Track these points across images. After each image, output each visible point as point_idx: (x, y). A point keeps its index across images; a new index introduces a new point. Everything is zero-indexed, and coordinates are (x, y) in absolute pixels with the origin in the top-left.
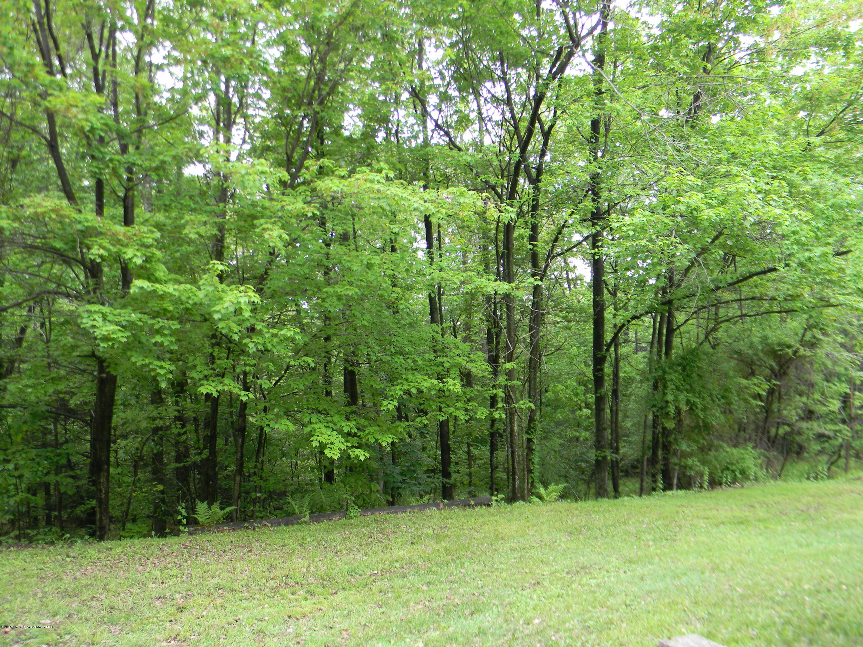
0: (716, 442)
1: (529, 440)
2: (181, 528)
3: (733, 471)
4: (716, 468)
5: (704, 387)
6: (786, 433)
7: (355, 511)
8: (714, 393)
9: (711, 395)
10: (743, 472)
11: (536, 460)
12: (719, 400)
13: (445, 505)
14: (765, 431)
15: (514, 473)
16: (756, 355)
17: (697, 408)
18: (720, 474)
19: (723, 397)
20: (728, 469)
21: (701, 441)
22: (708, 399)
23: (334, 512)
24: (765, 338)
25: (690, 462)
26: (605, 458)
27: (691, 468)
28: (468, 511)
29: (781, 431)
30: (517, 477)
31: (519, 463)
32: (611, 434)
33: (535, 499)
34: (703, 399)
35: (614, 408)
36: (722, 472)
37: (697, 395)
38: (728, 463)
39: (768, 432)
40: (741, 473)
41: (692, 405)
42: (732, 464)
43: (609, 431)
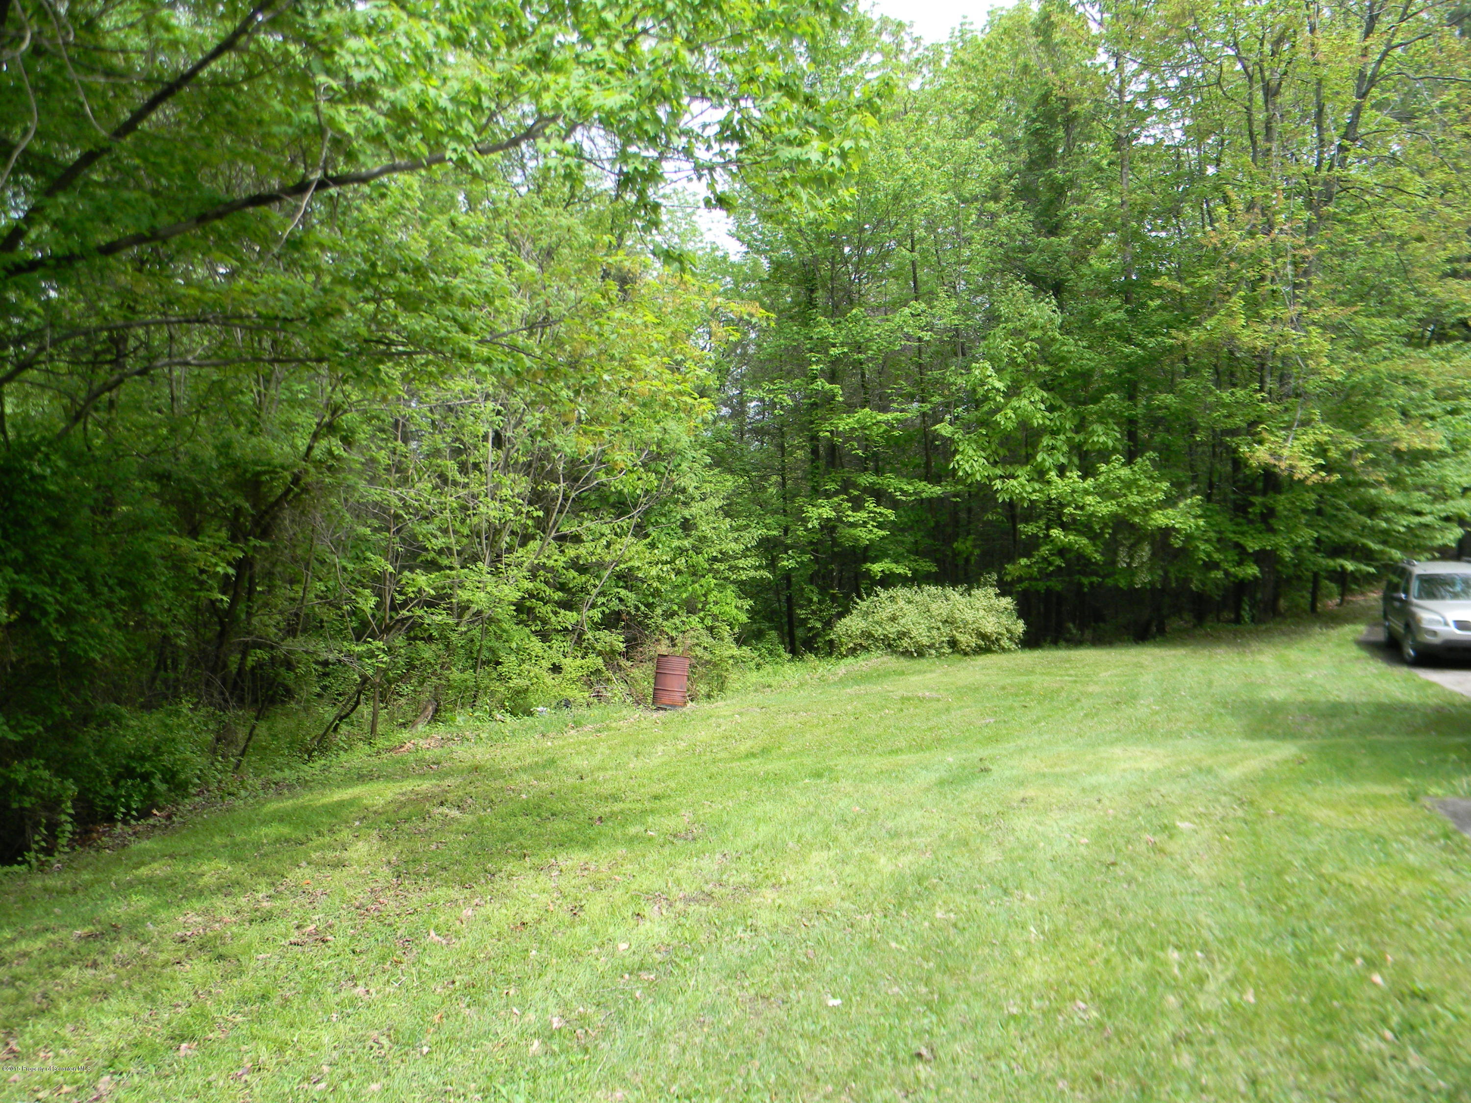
0: (99, 707)
3: (146, 777)
4: (99, 774)
5: (66, 557)
6: (260, 665)
8: (99, 571)
9: (88, 579)
10: (170, 777)
12: (112, 590)
14: (218, 665)
16: (207, 482)
17: (45, 613)
18: (110, 790)
19: (121, 583)
20: (130, 773)
21: (57, 710)
22: (79, 588)
24: (225, 448)
25: (20, 773)
27: (23, 790)
29: (250, 661)
34: (65, 587)
36: (115, 783)
37: (45, 576)
38: (131, 757)
39: (225, 666)
40: (164, 780)
41: (30, 605)
42: (143, 758)
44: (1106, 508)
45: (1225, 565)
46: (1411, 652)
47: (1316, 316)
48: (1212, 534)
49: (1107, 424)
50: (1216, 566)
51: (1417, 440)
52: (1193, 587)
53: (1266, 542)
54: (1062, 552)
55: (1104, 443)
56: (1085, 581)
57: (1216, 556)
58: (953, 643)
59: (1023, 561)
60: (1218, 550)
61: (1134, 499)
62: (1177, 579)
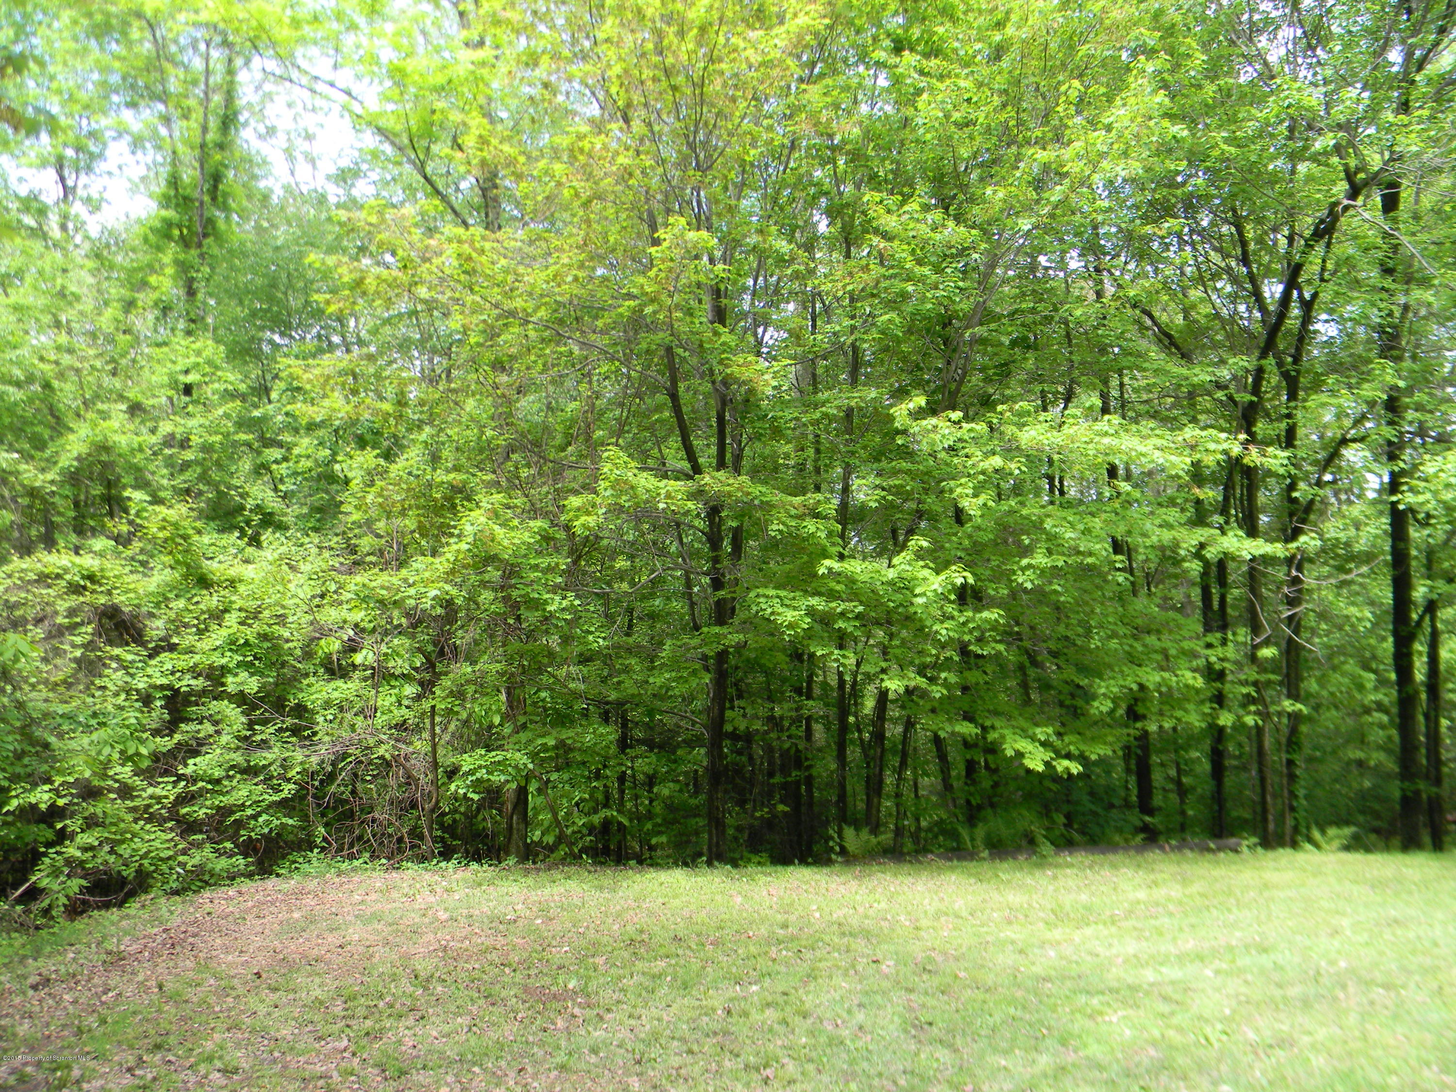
1: (1290, 763)
2: (833, 856)
7: (1047, 848)
11: (1301, 793)
13: (1172, 848)
15: (1265, 811)
23: (1018, 849)
26: (1417, 793)
28: (1209, 856)
30: (1270, 817)
31: (1274, 796)
32: (1428, 758)
33: (1308, 846)
35: (1432, 714)
43: (1423, 751)
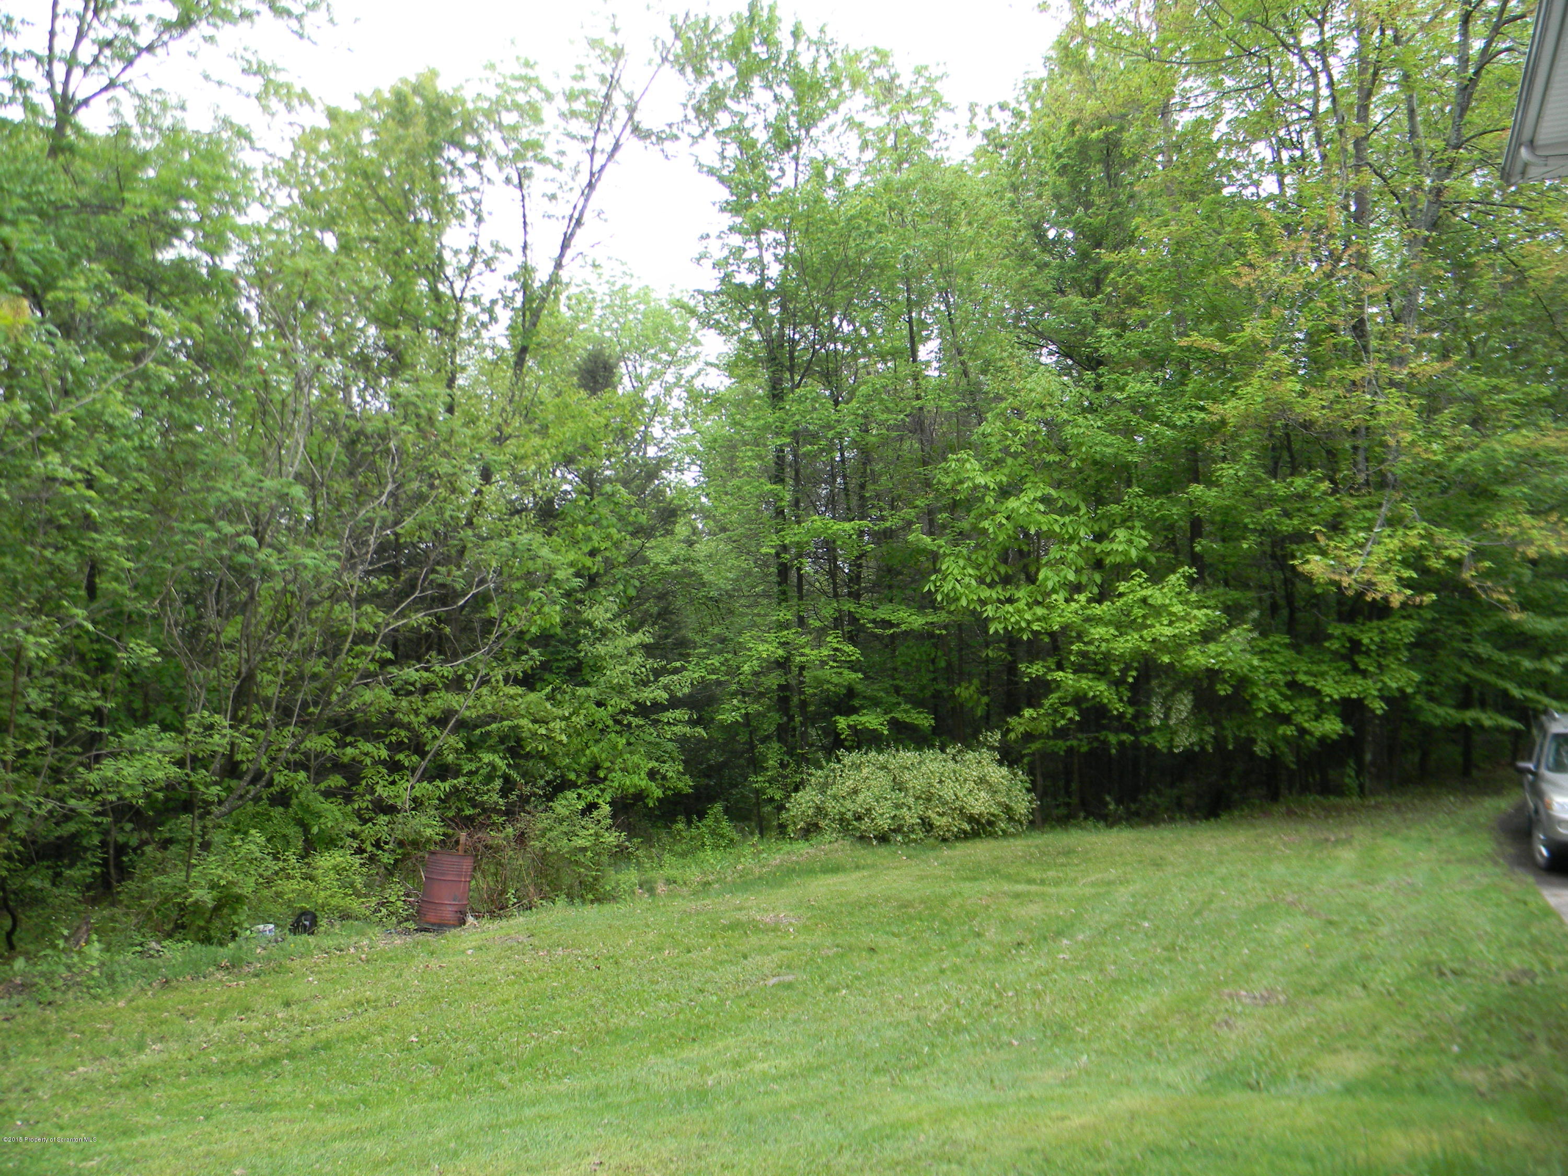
44: (1126, 644)
45: (1298, 718)
46: (1544, 852)
47: (1402, 374)
48: (1279, 676)
49: (1132, 528)
50: (1286, 719)
51: (1552, 543)
52: (1257, 749)
53: (1353, 687)
54: (1078, 700)
55: (1125, 553)
56: (1113, 739)
57: (1285, 707)
58: (927, 825)
59: (1028, 713)
60: (1287, 698)
61: (1163, 631)
62: (1236, 738)
